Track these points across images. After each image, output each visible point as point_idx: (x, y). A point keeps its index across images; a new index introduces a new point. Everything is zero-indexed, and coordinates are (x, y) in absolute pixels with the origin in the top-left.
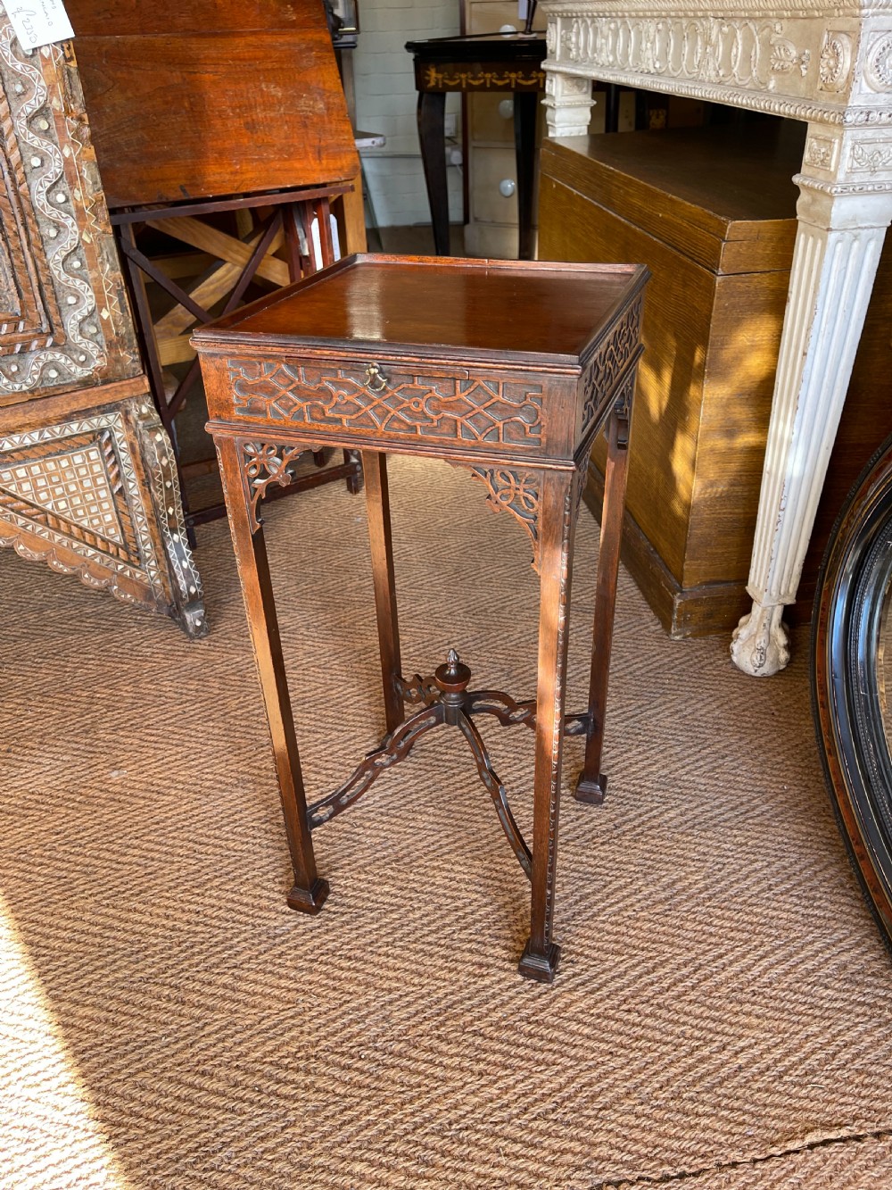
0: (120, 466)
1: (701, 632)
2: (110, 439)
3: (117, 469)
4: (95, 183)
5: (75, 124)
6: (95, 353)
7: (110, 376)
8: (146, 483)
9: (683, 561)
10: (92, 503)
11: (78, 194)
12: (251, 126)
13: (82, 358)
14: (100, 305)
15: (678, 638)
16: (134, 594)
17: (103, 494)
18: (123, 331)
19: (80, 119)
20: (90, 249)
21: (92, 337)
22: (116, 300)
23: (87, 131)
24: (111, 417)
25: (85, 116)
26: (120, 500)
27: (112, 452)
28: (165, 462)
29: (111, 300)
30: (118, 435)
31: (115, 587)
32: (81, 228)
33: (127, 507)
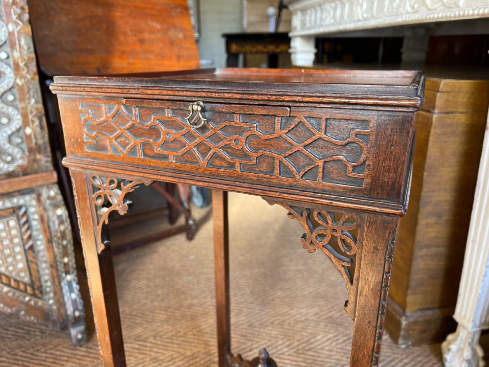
0: (32, 230)
1: (418, 343)
2: (25, 213)
3: (29, 233)
4: (29, 48)
5: (19, 11)
6: (19, 156)
7: (29, 170)
8: (50, 241)
9: (406, 295)
10: (9, 256)
11: (16, 54)
12: (142, 41)
13: (9, 159)
14: (26, 123)
15: (403, 346)
16: (36, 317)
17: (18, 249)
18: (40, 142)
19: (22, 8)
20: (21, 89)
21: (18, 145)
22: (37, 123)
23: (26, 16)
24: (27, 198)
25: (26, 7)
26: (30, 253)
27: (27, 221)
28: (62, 228)
29: (33, 122)
30: (32, 210)
31: (23, 313)
32: (16, 75)
33: (35, 257)
